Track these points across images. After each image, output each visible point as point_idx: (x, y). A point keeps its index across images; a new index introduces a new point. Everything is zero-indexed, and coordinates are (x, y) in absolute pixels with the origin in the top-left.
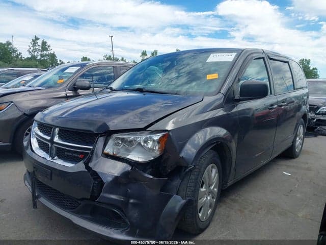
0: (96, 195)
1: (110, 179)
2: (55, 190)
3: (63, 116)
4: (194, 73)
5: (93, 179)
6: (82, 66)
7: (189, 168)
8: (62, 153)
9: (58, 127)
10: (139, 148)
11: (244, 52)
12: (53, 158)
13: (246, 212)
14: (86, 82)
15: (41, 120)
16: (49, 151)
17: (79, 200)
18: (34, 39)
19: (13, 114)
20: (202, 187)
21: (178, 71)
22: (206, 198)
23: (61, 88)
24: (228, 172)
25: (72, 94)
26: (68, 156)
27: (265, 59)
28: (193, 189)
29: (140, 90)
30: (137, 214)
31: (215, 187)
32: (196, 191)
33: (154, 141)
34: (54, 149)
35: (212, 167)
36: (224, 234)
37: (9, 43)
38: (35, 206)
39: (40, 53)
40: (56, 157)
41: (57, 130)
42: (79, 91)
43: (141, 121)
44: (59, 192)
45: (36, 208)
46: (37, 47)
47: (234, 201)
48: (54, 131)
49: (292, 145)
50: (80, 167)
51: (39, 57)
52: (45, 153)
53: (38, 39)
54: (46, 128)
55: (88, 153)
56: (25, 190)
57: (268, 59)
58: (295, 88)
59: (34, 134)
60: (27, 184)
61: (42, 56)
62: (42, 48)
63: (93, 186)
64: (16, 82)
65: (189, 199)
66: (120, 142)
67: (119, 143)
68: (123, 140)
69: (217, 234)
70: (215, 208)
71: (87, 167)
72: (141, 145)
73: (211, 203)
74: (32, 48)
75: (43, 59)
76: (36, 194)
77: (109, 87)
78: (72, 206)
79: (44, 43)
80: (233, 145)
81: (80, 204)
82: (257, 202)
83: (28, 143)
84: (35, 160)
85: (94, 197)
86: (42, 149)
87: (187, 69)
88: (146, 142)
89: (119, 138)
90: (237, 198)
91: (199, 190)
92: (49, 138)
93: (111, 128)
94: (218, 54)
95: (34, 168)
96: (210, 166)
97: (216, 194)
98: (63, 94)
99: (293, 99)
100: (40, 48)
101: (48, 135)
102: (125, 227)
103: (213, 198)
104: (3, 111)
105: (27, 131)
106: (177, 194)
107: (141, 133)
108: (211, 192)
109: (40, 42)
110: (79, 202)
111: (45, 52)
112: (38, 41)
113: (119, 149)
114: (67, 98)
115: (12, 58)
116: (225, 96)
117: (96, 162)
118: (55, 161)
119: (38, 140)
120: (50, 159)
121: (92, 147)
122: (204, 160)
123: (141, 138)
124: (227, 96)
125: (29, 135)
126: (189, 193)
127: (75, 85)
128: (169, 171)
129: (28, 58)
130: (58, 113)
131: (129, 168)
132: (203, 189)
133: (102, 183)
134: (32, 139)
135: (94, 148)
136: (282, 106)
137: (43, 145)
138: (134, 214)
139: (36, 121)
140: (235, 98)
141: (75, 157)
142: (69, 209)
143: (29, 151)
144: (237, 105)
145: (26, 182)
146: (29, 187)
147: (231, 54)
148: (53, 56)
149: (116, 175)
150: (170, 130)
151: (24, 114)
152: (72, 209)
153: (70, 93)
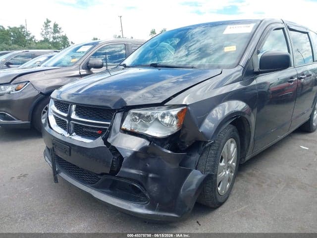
0: (115, 169)
1: (129, 154)
2: (74, 165)
3: (80, 93)
4: (204, 49)
5: (113, 154)
6: (94, 44)
7: (209, 143)
8: (80, 130)
9: (74, 104)
10: (156, 124)
11: (262, 23)
12: (71, 134)
13: (265, 186)
14: (99, 61)
15: (58, 97)
16: (67, 128)
17: (99, 175)
18: (46, 22)
19: (30, 93)
20: (221, 162)
21: (188, 48)
22: (225, 173)
23: (74, 67)
24: (246, 147)
25: (85, 73)
26: (86, 132)
27: (285, 29)
28: (213, 164)
29: (154, 66)
30: (156, 188)
31: (233, 162)
32: (215, 166)
33: (172, 116)
34: (72, 125)
35: (231, 142)
36: (243, 208)
37: (22, 27)
38: (56, 180)
39: (52, 35)
40: (74, 134)
41: (74, 107)
42: (92, 69)
43: (154, 97)
44: (78, 168)
45: (57, 182)
46: (49, 30)
47: (252, 175)
48: (71, 107)
49: (310, 119)
50: (99, 142)
51: (51, 40)
52: (63, 130)
53: (49, 22)
54: (62, 105)
55: (106, 129)
56: (46, 165)
57: (288, 30)
58: (315, 60)
59: (51, 111)
60: (47, 160)
61: (54, 38)
62: (54, 30)
63: (113, 161)
64: (31, 64)
65: (209, 174)
66: (138, 118)
67: (135, 118)
68: (140, 115)
69: (236, 208)
70: (233, 181)
71: (106, 142)
72: (158, 120)
73: (230, 178)
74: (45, 31)
75: (55, 41)
76: (57, 170)
77: (122, 64)
78: (93, 181)
79: (56, 26)
80: (252, 119)
81: (100, 179)
82: (274, 175)
83: (46, 121)
84: (54, 137)
85: (113, 172)
86: (60, 126)
87: (198, 45)
88: (163, 117)
89: (136, 114)
90: (254, 172)
91: (218, 165)
92: (66, 115)
93: (129, 104)
94: (235, 26)
95: (53, 144)
96: (229, 141)
97: (234, 169)
98: (77, 73)
99: (310, 73)
100: (52, 31)
101: (65, 112)
102: (145, 202)
103: (231, 172)
104: (20, 90)
105: (44, 110)
106: (196, 169)
107: (158, 108)
108: (229, 167)
109: (51, 25)
110: (99, 177)
111: (57, 35)
112: (49, 24)
113: (136, 125)
114: (81, 76)
115: (26, 42)
116: (244, 68)
117: (114, 137)
118: (73, 137)
119: (56, 117)
120: (69, 135)
121: (109, 123)
122: (224, 135)
123: (158, 113)
124: (246, 69)
125: (46, 113)
126: (209, 168)
127: (88, 63)
128: (187, 146)
129: (41, 41)
130: (73, 91)
131: (147, 143)
132: (222, 164)
133: (121, 158)
134: (49, 116)
135: (112, 123)
136: (301, 78)
137: (61, 123)
138: (154, 188)
139: (52, 98)
140: (254, 71)
141: (92, 133)
142: (89, 183)
143: (47, 128)
144: (256, 78)
145: (46, 158)
146: (49, 162)
147: (249, 25)
148: (65, 38)
149: (135, 149)
150: (188, 105)
151: (41, 93)
152: (92, 184)
153: (84, 72)
